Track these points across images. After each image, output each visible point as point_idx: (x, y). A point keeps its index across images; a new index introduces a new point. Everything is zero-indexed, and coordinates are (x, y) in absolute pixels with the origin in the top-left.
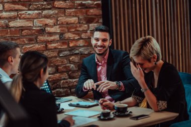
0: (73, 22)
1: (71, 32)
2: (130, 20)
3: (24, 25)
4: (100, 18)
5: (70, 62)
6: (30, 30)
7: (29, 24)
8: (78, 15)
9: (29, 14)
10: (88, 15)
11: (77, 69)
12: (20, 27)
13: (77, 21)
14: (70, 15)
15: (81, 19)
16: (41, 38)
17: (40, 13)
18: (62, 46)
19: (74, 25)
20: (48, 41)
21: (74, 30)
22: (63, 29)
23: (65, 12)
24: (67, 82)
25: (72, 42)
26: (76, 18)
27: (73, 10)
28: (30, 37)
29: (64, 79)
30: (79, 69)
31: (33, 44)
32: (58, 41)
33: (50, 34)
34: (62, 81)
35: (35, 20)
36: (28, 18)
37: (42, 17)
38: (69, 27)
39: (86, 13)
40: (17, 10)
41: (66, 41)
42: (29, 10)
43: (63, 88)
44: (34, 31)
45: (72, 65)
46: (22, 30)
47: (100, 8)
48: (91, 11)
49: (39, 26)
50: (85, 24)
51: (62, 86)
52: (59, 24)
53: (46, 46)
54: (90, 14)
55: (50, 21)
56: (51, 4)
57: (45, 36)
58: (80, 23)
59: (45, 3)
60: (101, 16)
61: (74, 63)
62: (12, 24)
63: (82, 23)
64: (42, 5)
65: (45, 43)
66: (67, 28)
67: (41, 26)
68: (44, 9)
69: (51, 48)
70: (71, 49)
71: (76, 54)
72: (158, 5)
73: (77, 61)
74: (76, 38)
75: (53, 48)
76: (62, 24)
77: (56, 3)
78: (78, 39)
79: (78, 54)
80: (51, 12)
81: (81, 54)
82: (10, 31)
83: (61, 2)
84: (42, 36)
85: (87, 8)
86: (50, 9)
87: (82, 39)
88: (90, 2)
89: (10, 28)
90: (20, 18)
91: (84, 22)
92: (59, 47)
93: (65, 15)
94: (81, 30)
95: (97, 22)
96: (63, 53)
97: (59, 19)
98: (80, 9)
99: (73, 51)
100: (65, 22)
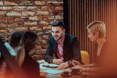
0: (45, 14)
1: (44, 20)
2: (80, 14)
3: (16, 15)
4: (62, 12)
5: (43, 39)
6: (19, 18)
7: (19, 14)
8: (48, 10)
9: (19, 8)
10: (55, 10)
11: (47, 43)
12: (13, 16)
13: (48, 14)
14: (44, 10)
15: (50, 12)
16: (26, 23)
17: (26, 8)
18: (38, 29)
19: (46, 16)
20: (30, 25)
21: (46, 19)
22: (40, 18)
23: (41, 8)
24: (40, 51)
25: (44, 27)
26: (48, 12)
27: (46, 7)
28: (19, 22)
29: (39, 49)
30: (48, 43)
31: (21, 27)
32: (36, 25)
33: (32, 21)
34: (38, 51)
35: (23, 12)
36: (19, 11)
37: (27, 11)
38: (43, 17)
39: (54, 9)
40: (12, 6)
41: (41, 26)
42: (19, 6)
43: (38, 54)
44: (22, 19)
45: (44, 41)
46: (15, 18)
47: (62, 6)
48: (57, 8)
49: (25, 16)
50: (52, 16)
51: (37, 53)
52: (37, 15)
53: (29, 28)
54: (56, 10)
55: (31, 13)
56: (32, 3)
57: (28, 22)
58: (50, 15)
59: (29, 2)
60: (63, 11)
61: (45, 39)
62: (8, 14)
63: (51, 15)
64: (28, 3)
65: (28, 27)
66: (42, 18)
67: (26, 16)
68: (29, 6)
69: (32, 30)
70: (44, 31)
71: (47, 34)
72: (97, 5)
73: (47, 38)
74: (47, 24)
75: (33, 30)
76: (39, 15)
77: (36, 2)
78: (49, 25)
79: (48, 34)
80: (32, 8)
81: (50, 34)
82: (7, 18)
83: (39, 2)
84: (27, 22)
85: (54, 6)
86: (32, 6)
87: (51, 25)
88: (56, 2)
89: (7, 16)
90: (13, 11)
91: (52, 15)
92: (37, 29)
93: (41, 10)
94: (50, 19)
95: (60, 15)
96: (39, 33)
97: (37, 12)
98: (50, 6)
99: (45, 32)
100: (41, 14)
